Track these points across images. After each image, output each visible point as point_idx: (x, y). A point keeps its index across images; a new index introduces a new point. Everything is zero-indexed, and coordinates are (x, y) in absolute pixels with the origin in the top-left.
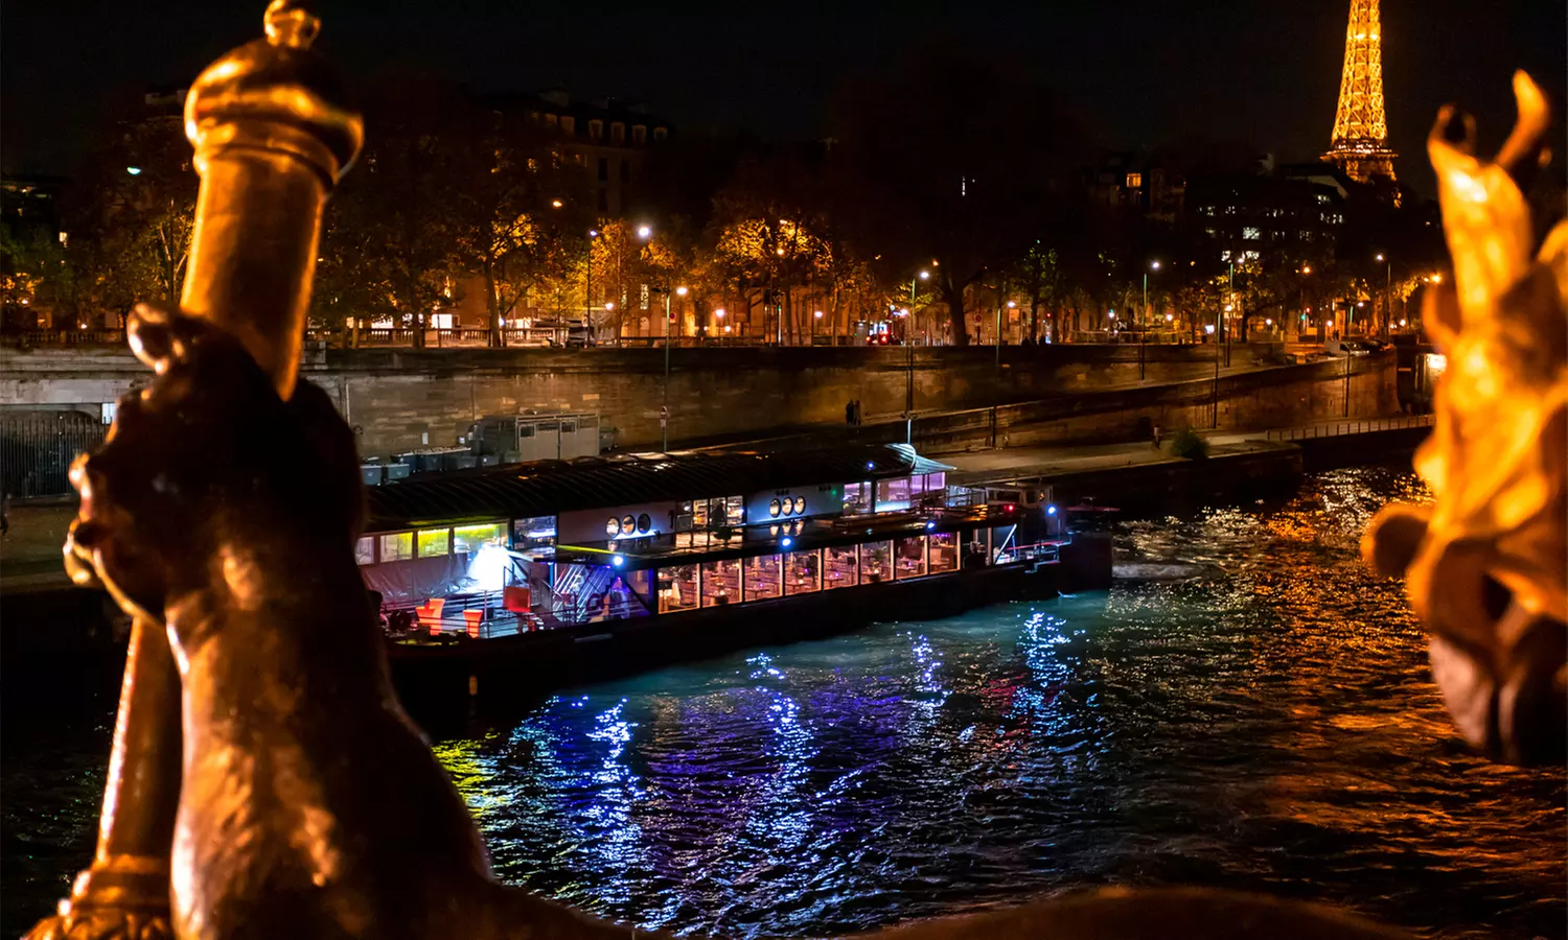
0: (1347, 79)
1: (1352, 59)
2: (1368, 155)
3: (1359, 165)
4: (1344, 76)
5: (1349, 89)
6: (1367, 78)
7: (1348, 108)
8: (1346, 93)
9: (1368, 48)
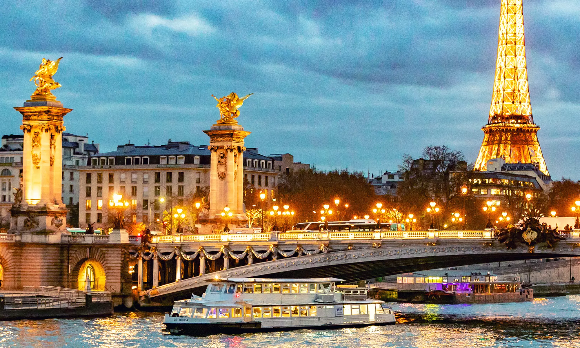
0: (500, 68)
1: (503, 52)
2: (518, 129)
3: (512, 136)
4: (498, 66)
5: (502, 75)
6: (515, 68)
7: (502, 92)
8: (499, 79)
9: (515, 44)
